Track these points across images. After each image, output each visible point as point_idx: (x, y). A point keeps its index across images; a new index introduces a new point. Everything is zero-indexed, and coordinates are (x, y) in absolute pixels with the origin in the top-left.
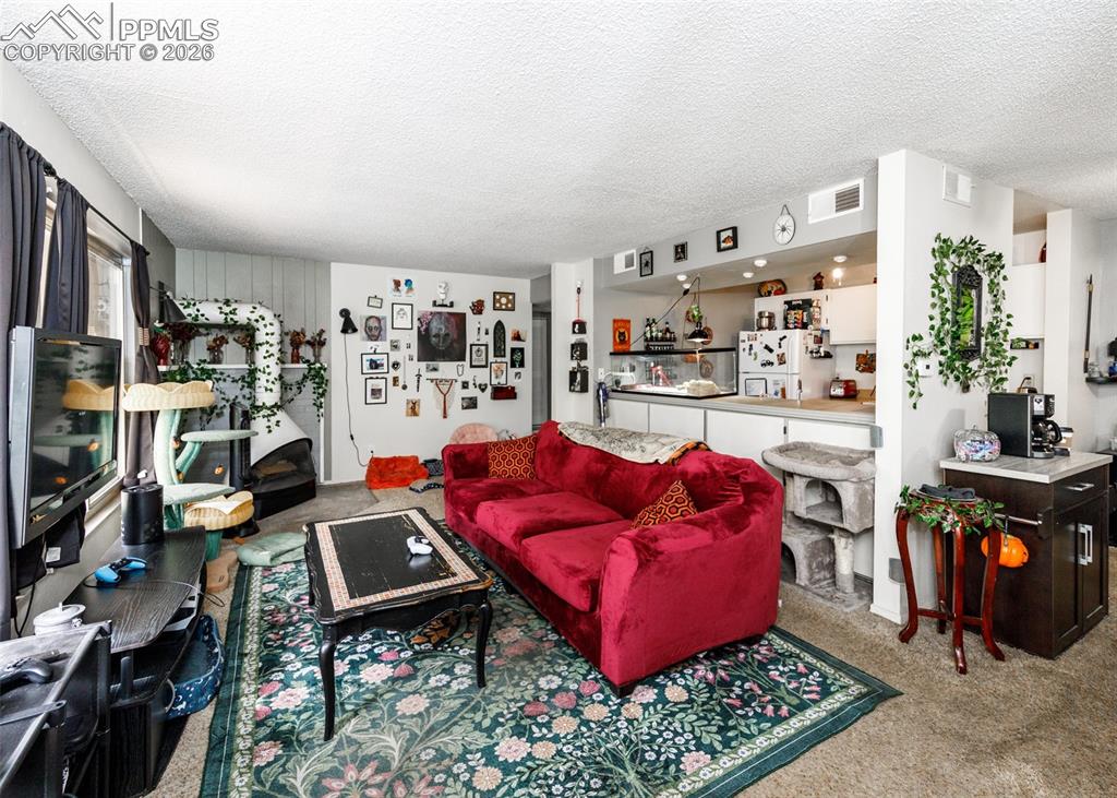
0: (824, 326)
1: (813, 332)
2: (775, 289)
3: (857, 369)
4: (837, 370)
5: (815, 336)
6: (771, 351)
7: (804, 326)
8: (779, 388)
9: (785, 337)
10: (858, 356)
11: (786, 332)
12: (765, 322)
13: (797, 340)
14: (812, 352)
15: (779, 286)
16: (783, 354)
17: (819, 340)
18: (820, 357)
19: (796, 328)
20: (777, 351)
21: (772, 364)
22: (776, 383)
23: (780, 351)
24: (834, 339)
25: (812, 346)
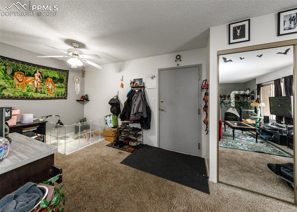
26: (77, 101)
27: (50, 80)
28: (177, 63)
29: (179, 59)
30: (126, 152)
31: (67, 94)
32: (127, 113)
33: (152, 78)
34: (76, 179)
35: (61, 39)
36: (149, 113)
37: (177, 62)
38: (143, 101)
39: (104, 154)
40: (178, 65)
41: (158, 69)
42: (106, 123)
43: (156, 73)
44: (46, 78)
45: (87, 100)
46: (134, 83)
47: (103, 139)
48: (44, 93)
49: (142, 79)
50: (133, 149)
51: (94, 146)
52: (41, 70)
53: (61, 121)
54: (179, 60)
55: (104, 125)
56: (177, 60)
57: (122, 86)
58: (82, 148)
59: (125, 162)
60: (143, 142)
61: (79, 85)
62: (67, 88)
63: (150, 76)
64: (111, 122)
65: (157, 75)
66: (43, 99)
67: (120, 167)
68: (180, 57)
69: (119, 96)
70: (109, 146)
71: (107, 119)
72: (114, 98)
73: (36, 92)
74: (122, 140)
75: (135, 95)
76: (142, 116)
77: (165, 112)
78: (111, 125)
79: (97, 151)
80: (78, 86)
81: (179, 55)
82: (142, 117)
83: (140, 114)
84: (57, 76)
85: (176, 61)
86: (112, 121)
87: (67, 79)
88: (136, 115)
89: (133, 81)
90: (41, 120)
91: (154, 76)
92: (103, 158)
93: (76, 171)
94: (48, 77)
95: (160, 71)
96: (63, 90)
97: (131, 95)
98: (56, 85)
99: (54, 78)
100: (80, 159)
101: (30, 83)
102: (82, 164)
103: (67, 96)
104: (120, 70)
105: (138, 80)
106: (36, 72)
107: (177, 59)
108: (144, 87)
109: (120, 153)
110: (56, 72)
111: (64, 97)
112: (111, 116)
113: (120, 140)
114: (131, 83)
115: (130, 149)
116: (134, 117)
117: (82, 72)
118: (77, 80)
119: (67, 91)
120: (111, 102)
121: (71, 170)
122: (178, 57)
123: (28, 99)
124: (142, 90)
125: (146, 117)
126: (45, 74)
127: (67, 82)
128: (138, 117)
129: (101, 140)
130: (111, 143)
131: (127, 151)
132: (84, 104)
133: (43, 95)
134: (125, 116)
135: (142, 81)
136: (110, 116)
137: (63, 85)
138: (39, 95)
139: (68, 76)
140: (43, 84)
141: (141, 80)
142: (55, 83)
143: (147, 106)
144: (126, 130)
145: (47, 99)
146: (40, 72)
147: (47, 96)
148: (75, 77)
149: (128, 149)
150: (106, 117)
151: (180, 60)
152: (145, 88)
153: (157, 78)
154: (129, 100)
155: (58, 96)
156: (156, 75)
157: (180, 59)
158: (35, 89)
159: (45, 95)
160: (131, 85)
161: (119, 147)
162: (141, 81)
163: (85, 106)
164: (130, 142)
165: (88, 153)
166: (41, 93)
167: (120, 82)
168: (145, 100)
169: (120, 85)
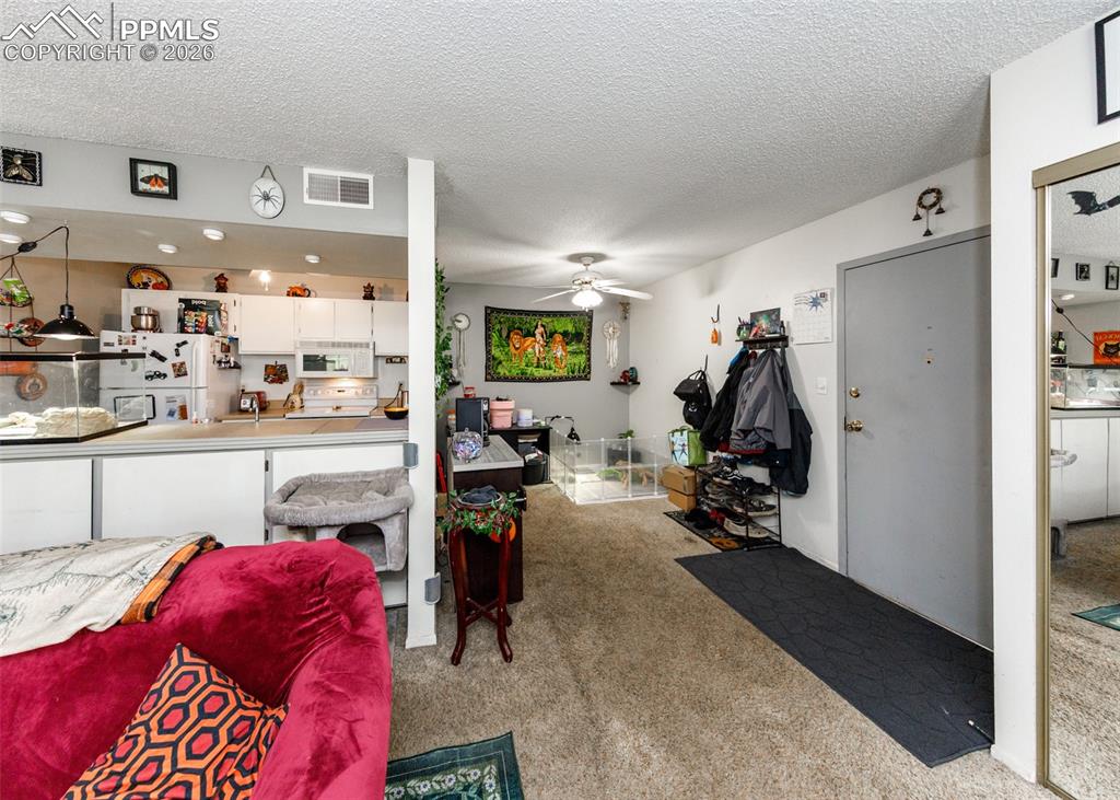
0: (231, 333)
1: (220, 340)
2: (154, 282)
3: (265, 380)
4: (243, 382)
5: (223, 344)
6: (162, 359)
7: (210, 332)
8: (176, 406)
9: (185, 343)
10: (267, 366)
11: (184, 337)
12: (145, 321)
13: (201, 348)
14: (220, 362)
15: (160, 279)
16: (183, 364)
17: (226, 349)
18: (230, 367)
19: (197, 332)
20: (172, 359)
21: (165, 376)
22: (170, 400)
23: (178, 360)
24: (244, 348)
25: (220, 355)
26: (613, 384)
27: (558, 338)
28: (921, 226)
29: (934, 205)
30: (709, 545)
31: (590, 368)
32: (721, 426)
33: (815, 303)
34: (577, 548)
35: (562, 258)
36: (800, 435)
37: (924, 220)
38: (779, 390)
39: (647, 528)
40: (928, 233)
41: (839, 266)
42: (673, 452)
43: (829, 283)
44: (552, 335)
45: (636, 382)
46: (750, 326)
47: (666, 496)
48: (550, 369)
49: (779, 310)
50: (734, 545)
51: (638, 505)
52: (546, 320)
53: (576, 431)
54: (935, 210)
55: (667, 455)
56: (922, 212)
57: (716, 338)
58: (609, 501)
59: (687, 562)
60: (780, 536)
61: (615, 342)
62: (589, 353)
63: (808, 296)
64: (683, 451)
65: (832, 289)
66: (548, 380)
67: (669, 567)
68: (939, 199)
69: (708, 372)
70: (670, 516)
71: (673, 439)
72: (693, 378)
73: (538, 367)
74: (709, 511)
75: (751, 369)
76: (772, 441)
77: (870, 436)
78: (684, 459)
79: (636, 518)
80: (613, 347)
81: (933, 190)
82: (771, 446)
83: (762, 433)
84: (570, 328)
85: (917, 218)
86: (686, 448)
87: (590, 331)
88: (746, 436)
89: (747, 319)
90: (543, 423)
91: (823, 295)
92: (640, 535)
93: (580, 537)
94: (556, 332)
95: (847, 270)
96: (582, 359)
97: (738, 368)
98: (570, 348)
99: (565, 334)
100: (595, 519)
101: (530, 350)
102: (596, 529)
103: (589, 373)
104: (711, 289)
105: (765, 316)
106: (536, 327)
107: (924, 207)
108: (784, 339)
109: (690, 540)
110: (569, 319)
111: (584, 374)
112: (685, 433)
113: (705, 508)
114: (740, 329)
115: (724, 541)
116: (742, 442)
117: (622, 307)
118: (611, 330)
119: (589, 360)
120: (681, 391)
121: (575, 531)
122: (931, 199)
123: (527, 380)
124: (778, 350)
125: (789, 446)
126: (550, 328)
127: (589, 338)
128: (754, 446)
129: (657, 495)
130: (679, 509)
131: (711, 543)
132: (628, 393)
133: (548, 373)
134: (715, 435)
135: (778, 316)
136: (682, 430)
137: (582, 346)
138: (541, 373)
139: (590, 324)
140: (547, 348)
141: (774, 314)
142: (567, 344)
143: (795, 407)
144: (717, 480)
145: (554, 380)
146: (543, 326)
147: (554, 374)
148: (607, 325)
149: (718, 540)
150: (673, 432)
151: (941, 211)
152: (791, 344)
153: (832, 300)
154: (732, 382)
155: (573, 372)
156: (828, 292)
157: (938, 207)
158: (535, 361)
159: (551, 372)
160: (739, 334)
161: (696, 526)
162: (774, 317)
163: (631, 396)
164: (727, 519)
165: (615, 514)
166: (545, 368)
167: (711, 327)
168: (787, 384)
169: (710, 335)
